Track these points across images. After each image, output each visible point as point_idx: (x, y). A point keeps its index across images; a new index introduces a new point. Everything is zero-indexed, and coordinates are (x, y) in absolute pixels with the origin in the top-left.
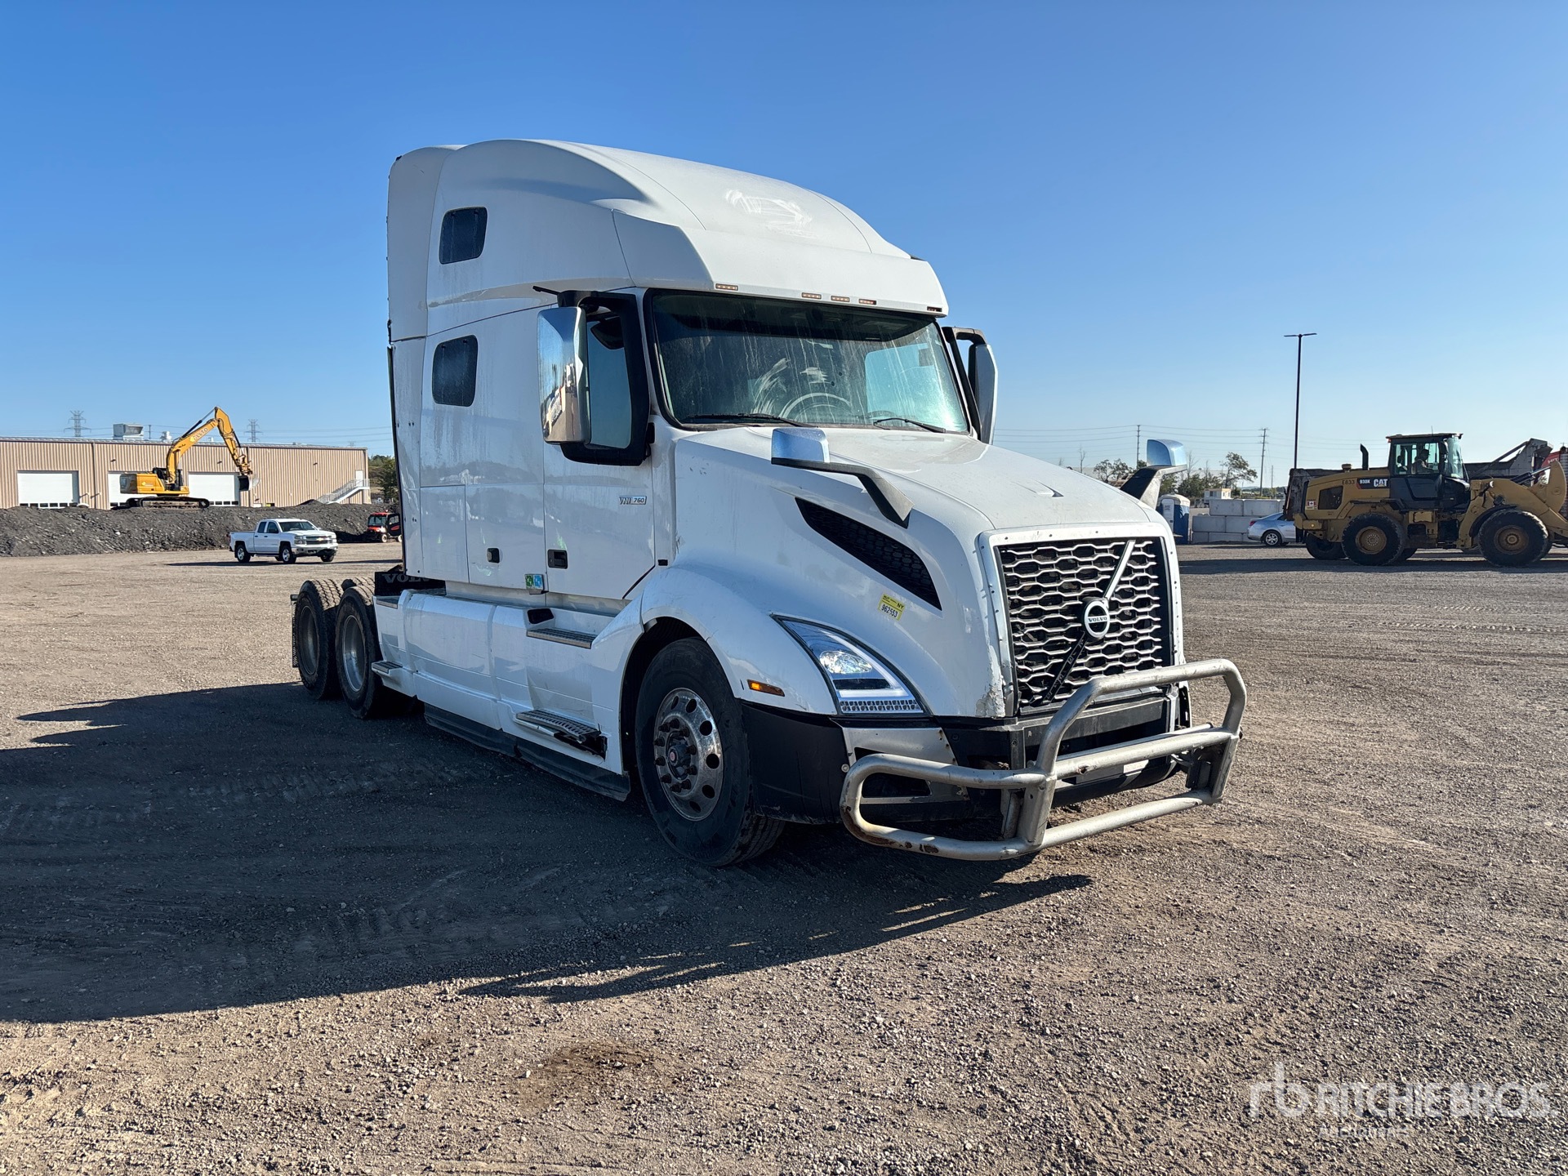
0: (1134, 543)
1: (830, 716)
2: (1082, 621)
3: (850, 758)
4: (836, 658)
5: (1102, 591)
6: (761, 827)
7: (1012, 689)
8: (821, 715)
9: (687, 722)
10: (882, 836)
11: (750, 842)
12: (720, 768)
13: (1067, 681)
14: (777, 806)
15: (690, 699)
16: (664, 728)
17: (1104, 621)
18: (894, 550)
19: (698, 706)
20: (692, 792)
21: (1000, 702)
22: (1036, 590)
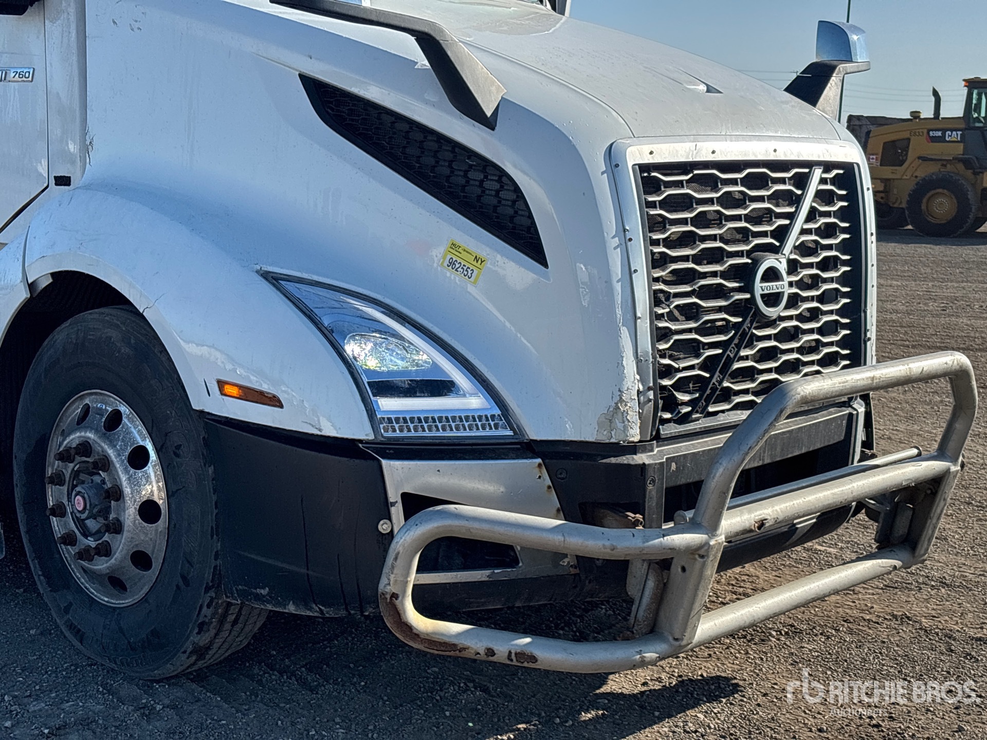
0: (821, 171)
1: (361, 441)
2: (751, 292)
3: (393, 510)
4: (370, 345)
5: (778, 244)
6: (231, 618)
7: (652, 397)
8: (347, 439)
9: (106, 447)
10: (447, 640)
11: (211, 643)
12: (162, 523)
13: (726, 384)
14: (263, 588)
15: (110, 409)
16: (65, 456)
17: (780, 290)
18: (471, 166)
19: (125, 420)
20: (113, 561)
21: (633, 416)
22: (687, 239)
